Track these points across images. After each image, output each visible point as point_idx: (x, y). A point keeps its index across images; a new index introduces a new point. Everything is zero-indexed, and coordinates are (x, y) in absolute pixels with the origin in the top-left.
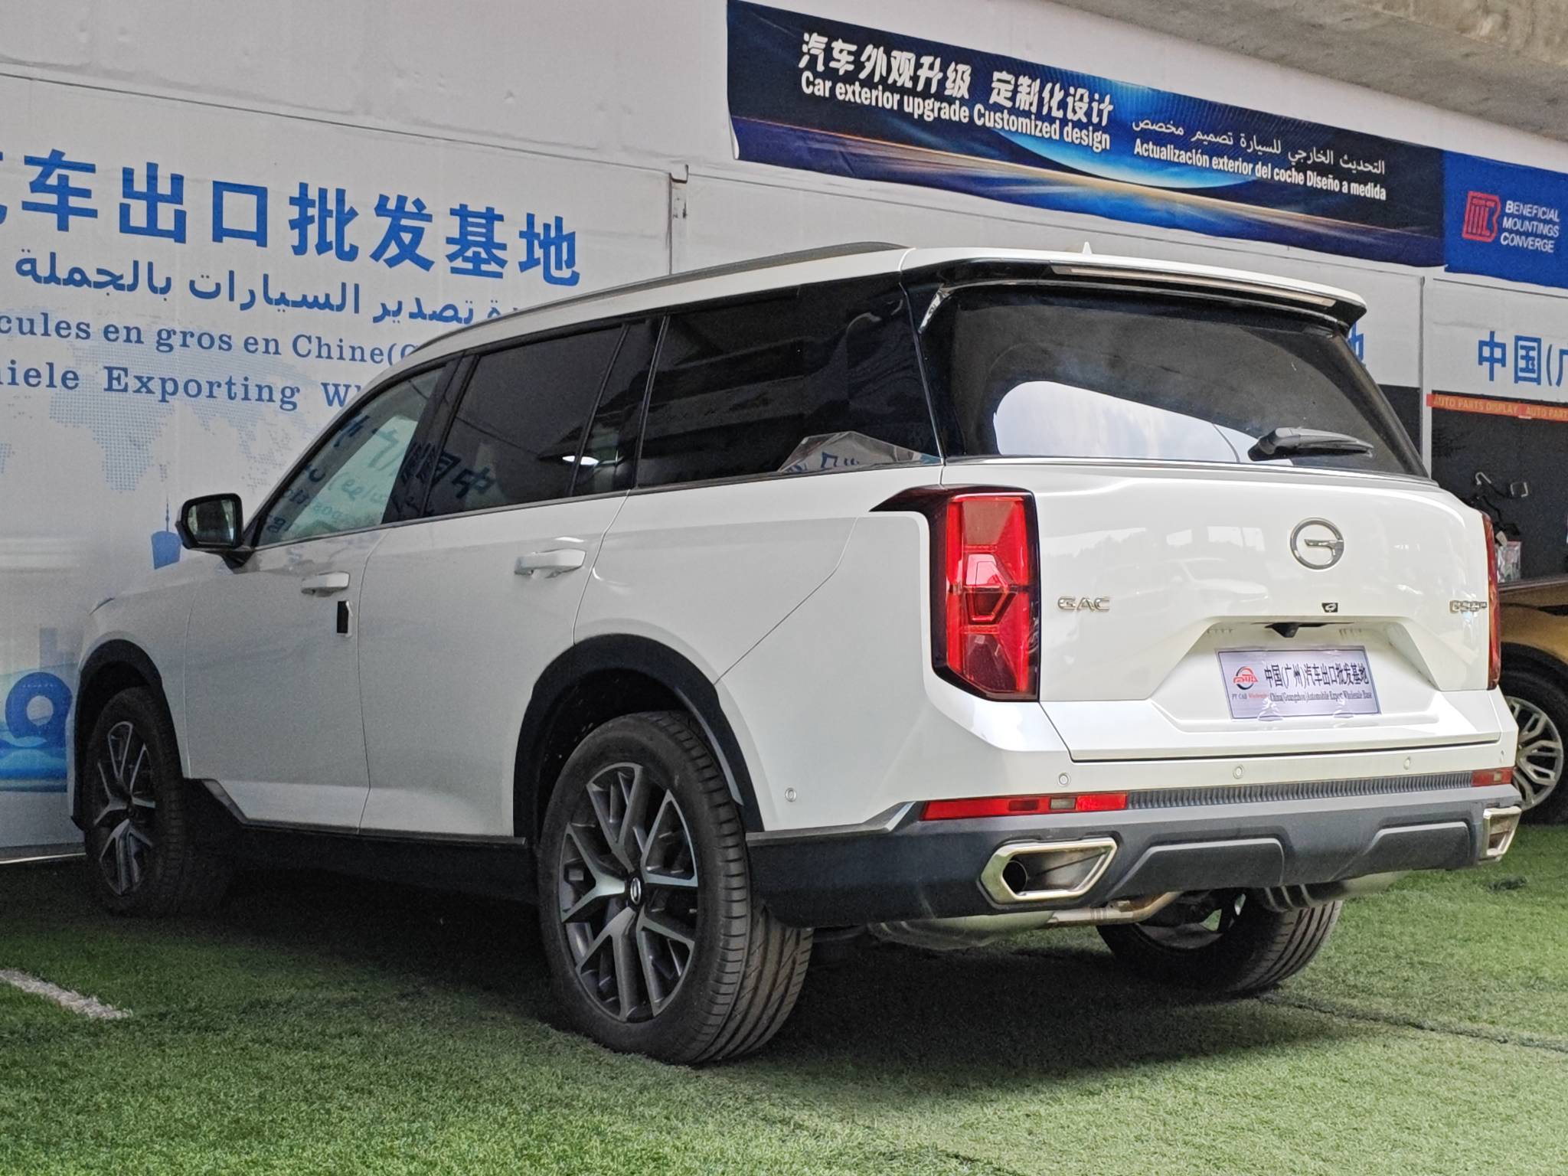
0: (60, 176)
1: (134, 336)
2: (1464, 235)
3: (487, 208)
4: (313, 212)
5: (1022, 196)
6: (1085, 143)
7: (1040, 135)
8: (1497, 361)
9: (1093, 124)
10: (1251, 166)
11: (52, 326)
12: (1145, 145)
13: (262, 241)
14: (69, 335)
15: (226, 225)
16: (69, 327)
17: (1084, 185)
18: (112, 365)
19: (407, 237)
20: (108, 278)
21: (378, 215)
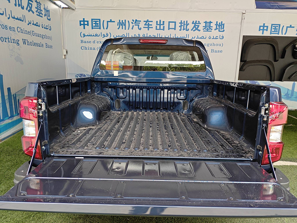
0: (148, 23)
3: (210, 21)
4: (182, 24)
13: (175, 29)
15: (170, 27)
21: (192, 24)
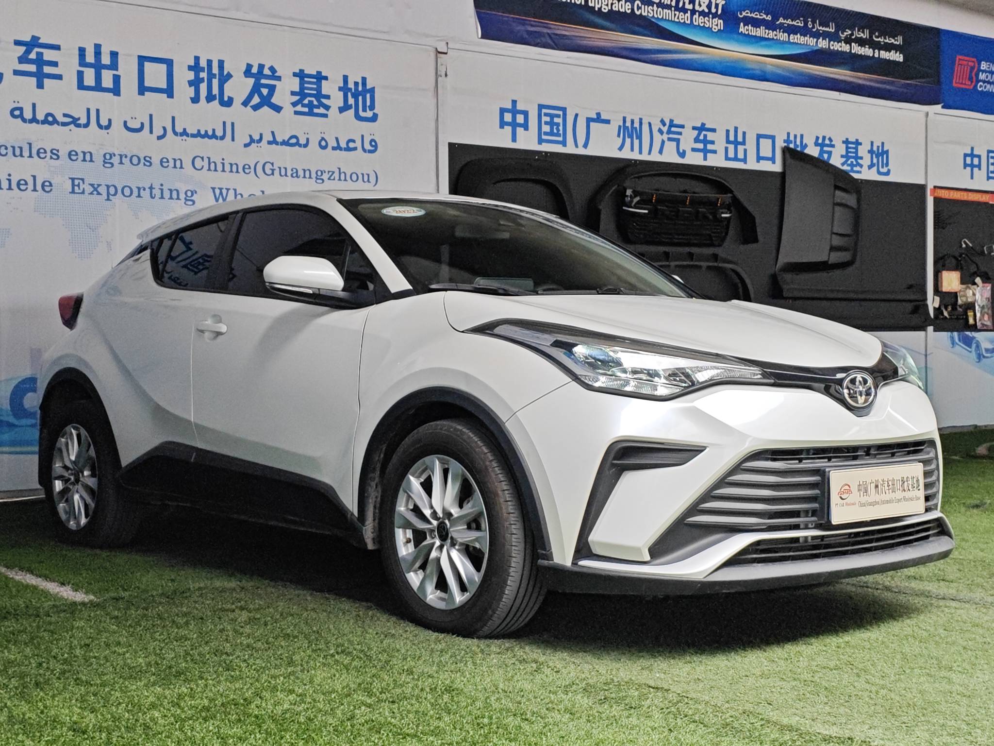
0: (38, 53)
1: (88, 157)
2: (954, 85)
3: (317, 72)
4: (203, 75)
5: (666, 61)
6: (707, 26)
7: (678, 21)
8: (976, 166)
9: (712, 14)
10: (815, 40)
11: (34, 152)
12: (746, 27)
13: (170, 95)
14: (46, 157)
15: (147, 84)
16: (45, 152)
17: (708, 54)
18: (74, 176)
19: (265, 91)
20: (71, 120)
21: (246, 77)
